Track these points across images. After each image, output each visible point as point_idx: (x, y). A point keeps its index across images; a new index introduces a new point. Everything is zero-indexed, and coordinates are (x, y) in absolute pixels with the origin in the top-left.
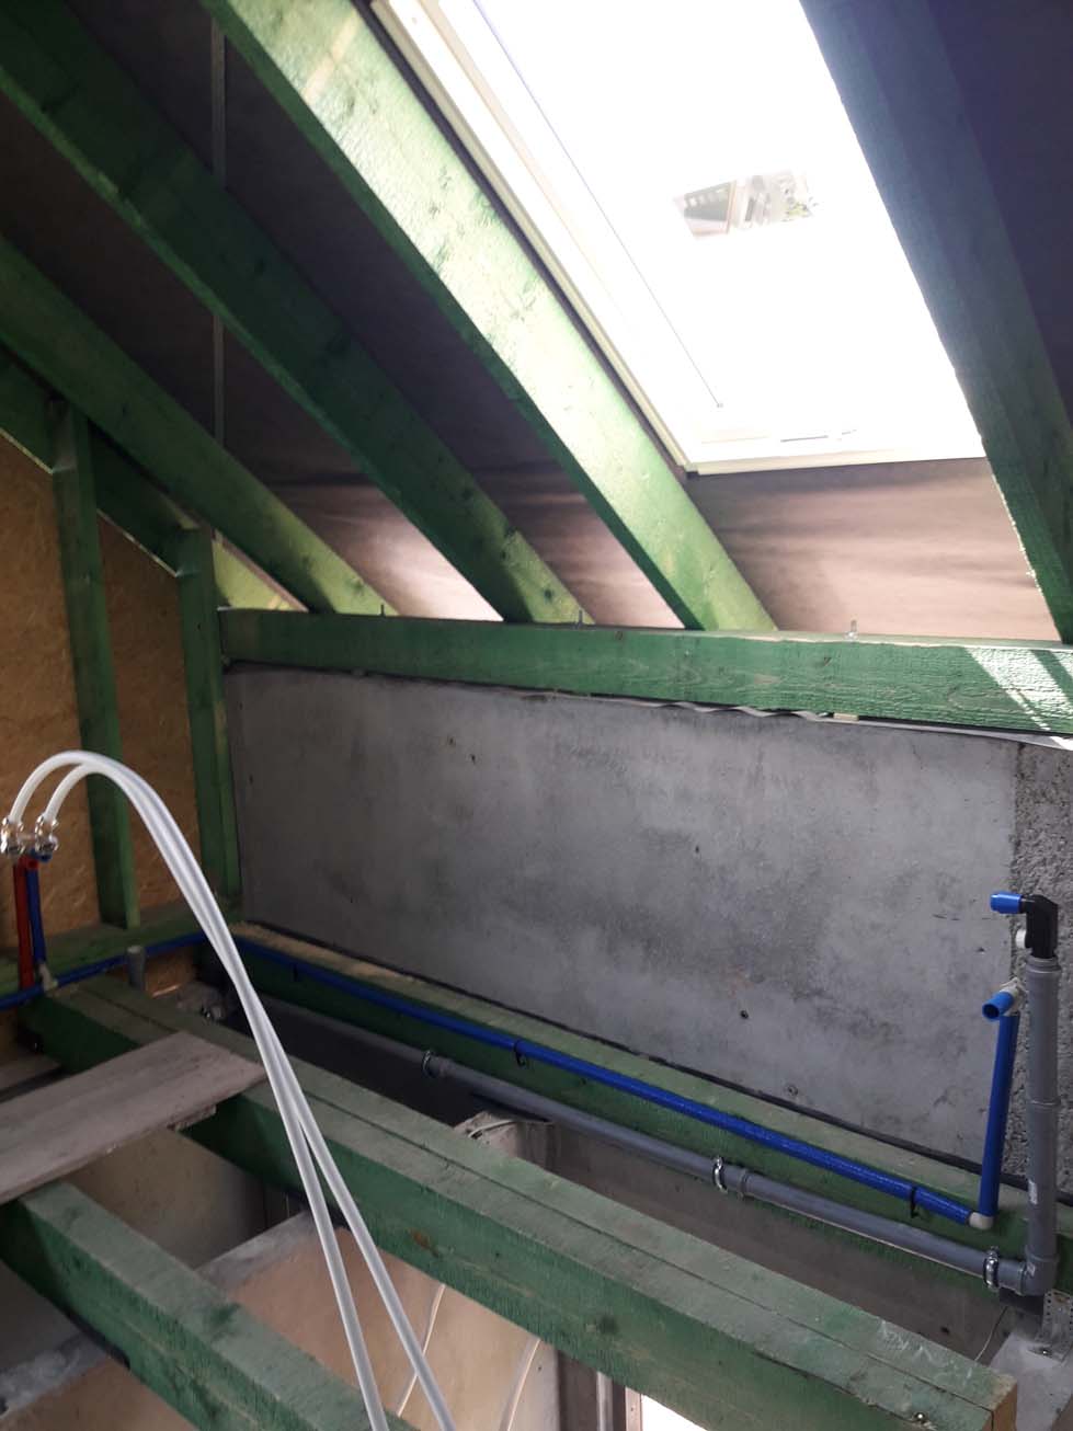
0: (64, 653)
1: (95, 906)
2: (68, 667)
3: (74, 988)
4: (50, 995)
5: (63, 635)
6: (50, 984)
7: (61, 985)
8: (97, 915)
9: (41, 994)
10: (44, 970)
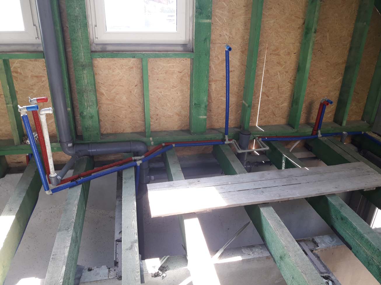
0: (348, 44)
1: (333, 117)
2: (348, 49)
3: (326, 138)
4: (319, 138)
5: (350, 39)
6: (320, 135)
7: (322, 136)
8: (332, 119)
9: (317, 137)
10: (319, 132)
